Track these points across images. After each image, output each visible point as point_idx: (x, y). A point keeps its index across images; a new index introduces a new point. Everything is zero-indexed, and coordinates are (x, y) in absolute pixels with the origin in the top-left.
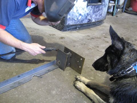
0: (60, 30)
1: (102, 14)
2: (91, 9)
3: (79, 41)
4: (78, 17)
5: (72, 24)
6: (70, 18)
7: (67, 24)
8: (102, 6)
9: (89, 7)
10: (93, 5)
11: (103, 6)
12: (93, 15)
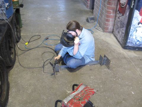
0: (123, 48)
3: (128, 58)
4: (136, 42)
5: (131, 46)
6: (129, 42)
7: (127, 45)
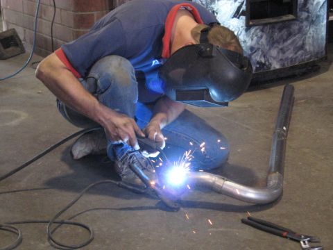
1: (304, 44)
2: (260, 34)
8: (298, 23)
9: (253, 30)
10: (266, 25)
11: (305, 23)
12: (270, 49)
